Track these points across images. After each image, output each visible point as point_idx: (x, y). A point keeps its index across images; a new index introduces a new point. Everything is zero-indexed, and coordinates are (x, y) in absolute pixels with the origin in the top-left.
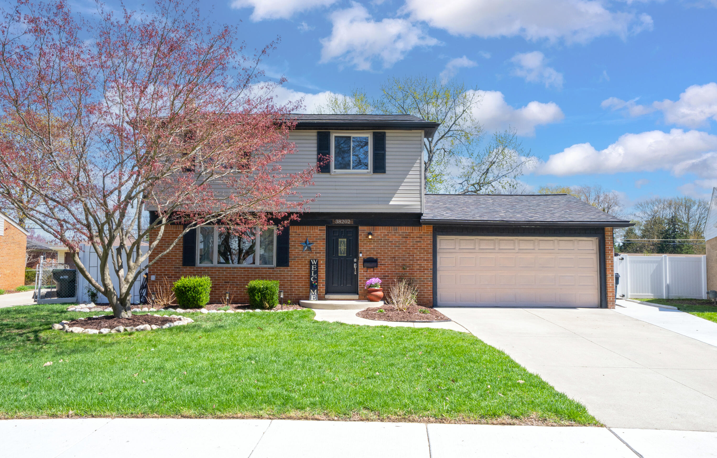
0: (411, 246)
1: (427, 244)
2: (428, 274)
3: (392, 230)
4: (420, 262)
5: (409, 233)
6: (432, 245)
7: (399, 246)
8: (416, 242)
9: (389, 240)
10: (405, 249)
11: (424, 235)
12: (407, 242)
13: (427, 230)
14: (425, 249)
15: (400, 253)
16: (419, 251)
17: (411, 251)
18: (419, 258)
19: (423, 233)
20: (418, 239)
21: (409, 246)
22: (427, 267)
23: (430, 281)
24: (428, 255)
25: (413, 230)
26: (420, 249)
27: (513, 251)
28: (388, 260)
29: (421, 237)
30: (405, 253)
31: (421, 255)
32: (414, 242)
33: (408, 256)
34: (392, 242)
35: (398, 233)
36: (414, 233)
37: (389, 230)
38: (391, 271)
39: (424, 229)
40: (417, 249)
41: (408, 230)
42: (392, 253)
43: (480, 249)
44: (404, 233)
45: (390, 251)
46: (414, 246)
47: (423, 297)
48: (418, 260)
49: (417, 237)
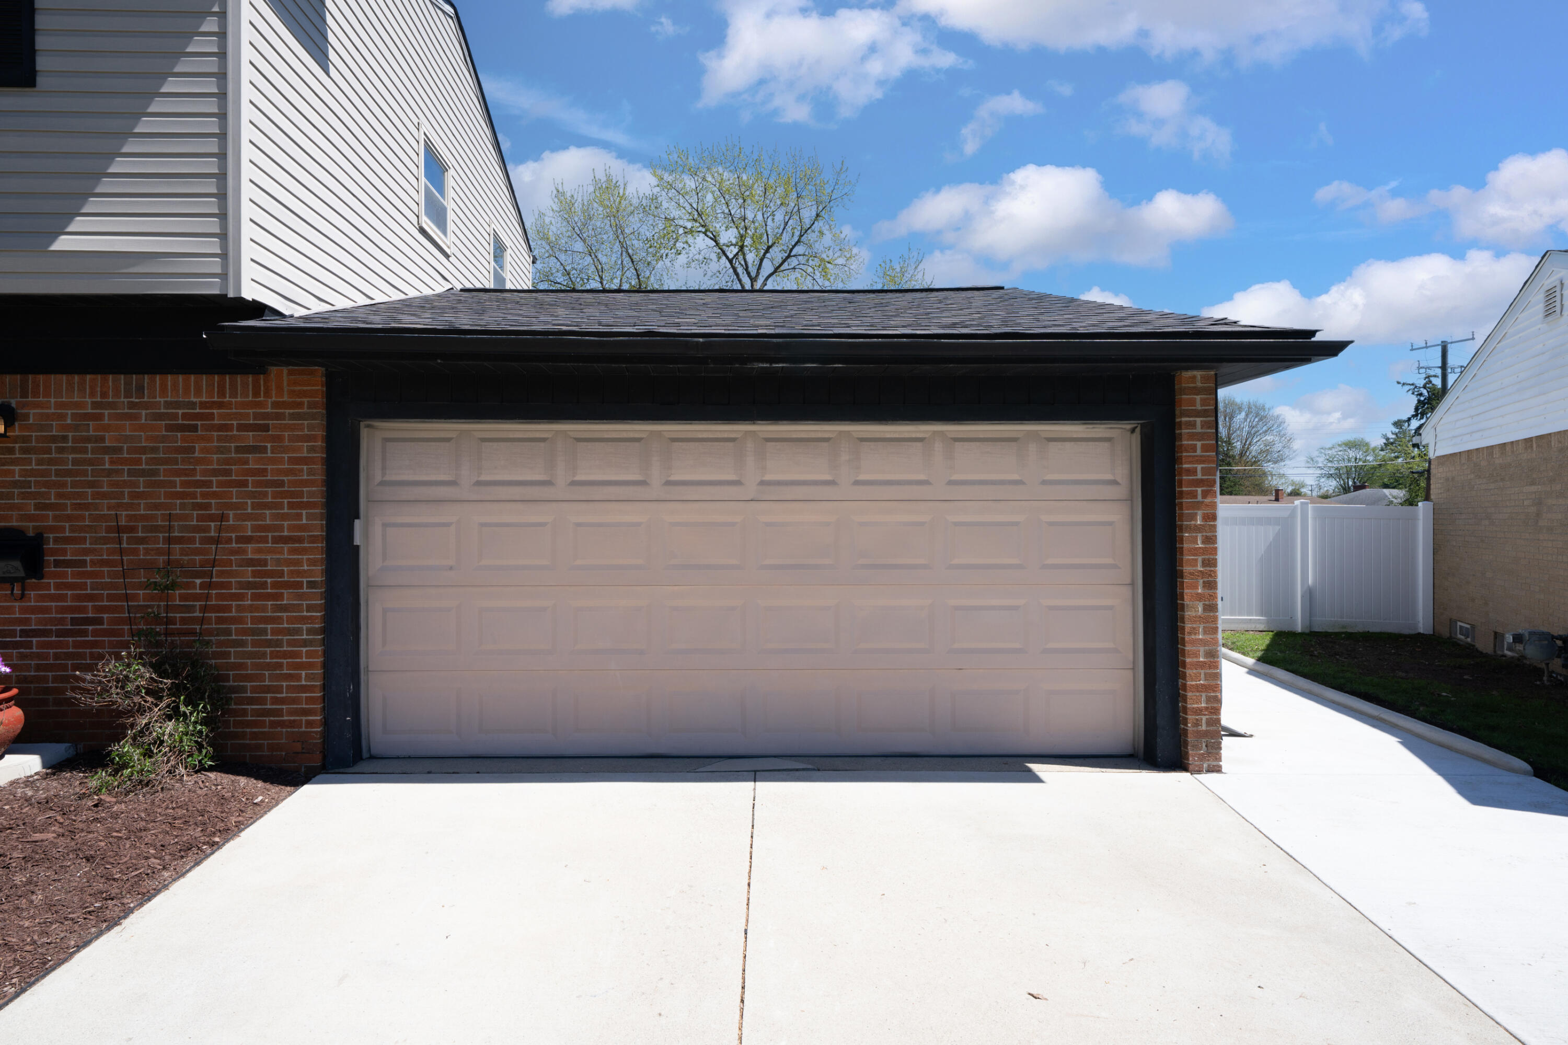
0: (215, 472)
1: (292, 461)
2: (298, 608)
3: (117, 394)
4: (259, 551)
5: (203, 405)
6: (318, 467)
7: (154, 473)
8: (238, 450)
9: (102, 439)
10: (184, 484)
11: (278, 417)
12: (191, 450)
13: (292, 393)
14: (281, 484)
15: (156, 507)
16: (252, 495)
17: (215, 495)
18: (256, 528)
19: (276, 405)
20: (250, 438)
21: (205, 472)
22: (291, 573)
23: (305, 643)
24: (299, 517)
25: (222, 393)
26: (258, 484)
27: (733, 491)
28: (95, 541)
29: (266, 428)
30: (183, 506)
31: (262, 517)
32: (228, 450)
33: (200, 518)
34: (119, 450)
35: (146, 406)
36: (228, 405)
37: (104, 395)
38: (111, 598)
39: (280, 388)
40: (244, 484)
41: (198, 392)
42: (119, 506)
43: (574, 483)
44: (177, 405)
45: (104, 496)
46: (228, 473)
47: (273, 724)
48: (248, 540)
49: (241, 428)
